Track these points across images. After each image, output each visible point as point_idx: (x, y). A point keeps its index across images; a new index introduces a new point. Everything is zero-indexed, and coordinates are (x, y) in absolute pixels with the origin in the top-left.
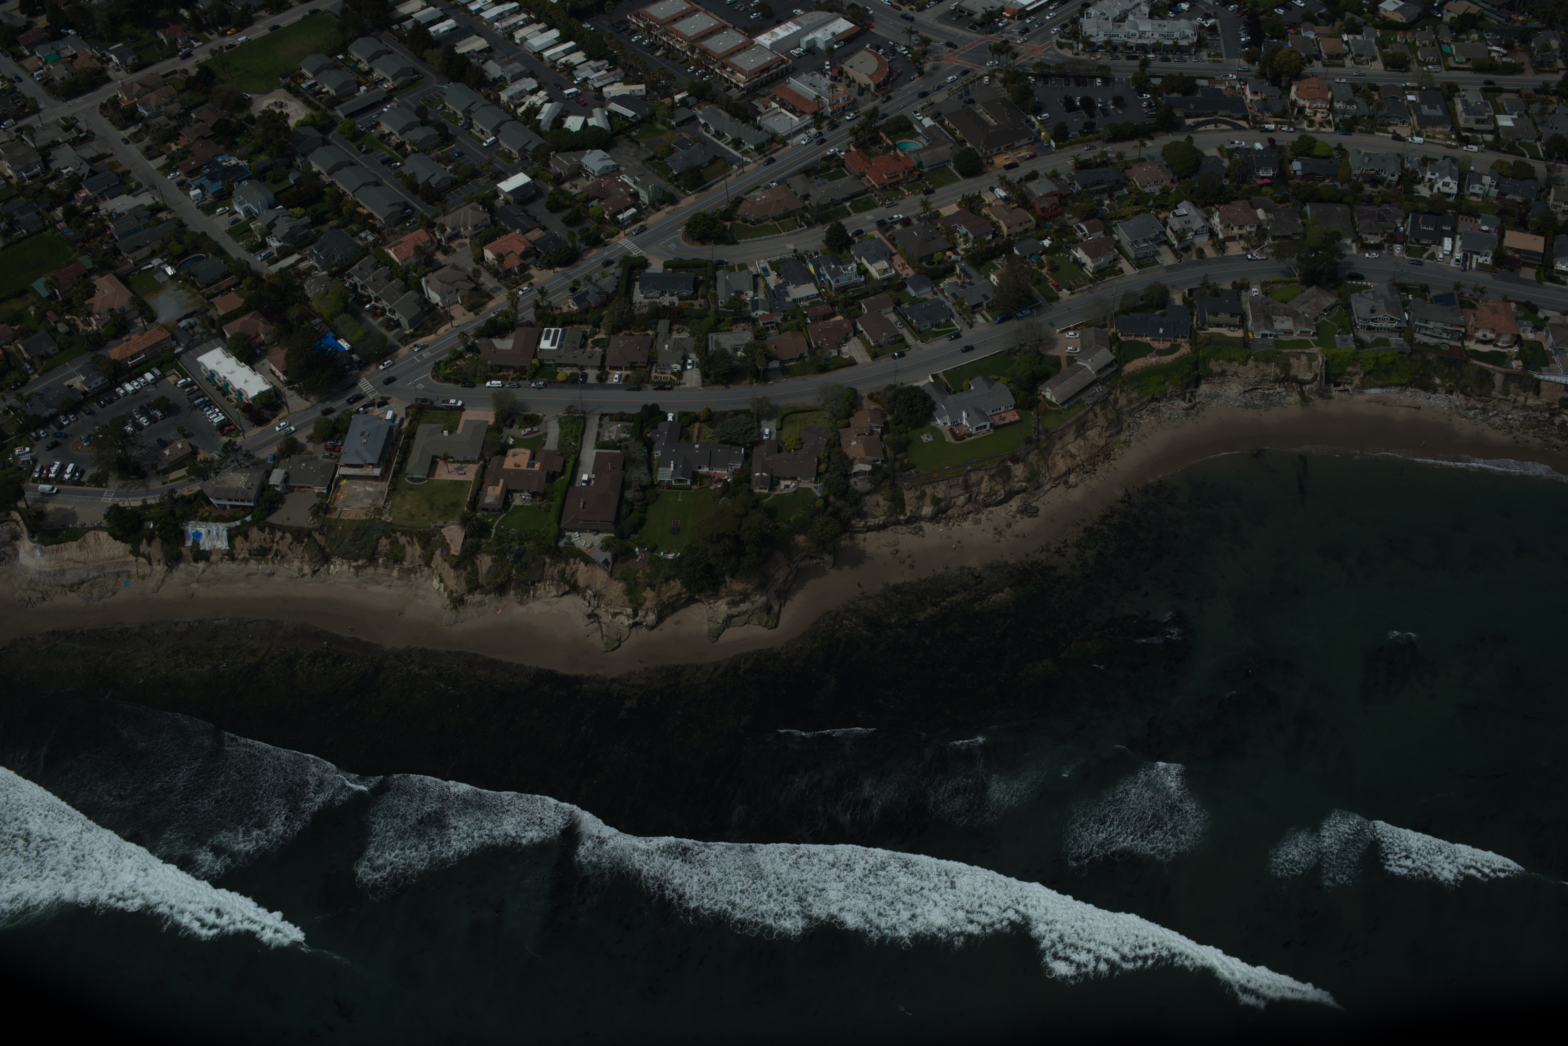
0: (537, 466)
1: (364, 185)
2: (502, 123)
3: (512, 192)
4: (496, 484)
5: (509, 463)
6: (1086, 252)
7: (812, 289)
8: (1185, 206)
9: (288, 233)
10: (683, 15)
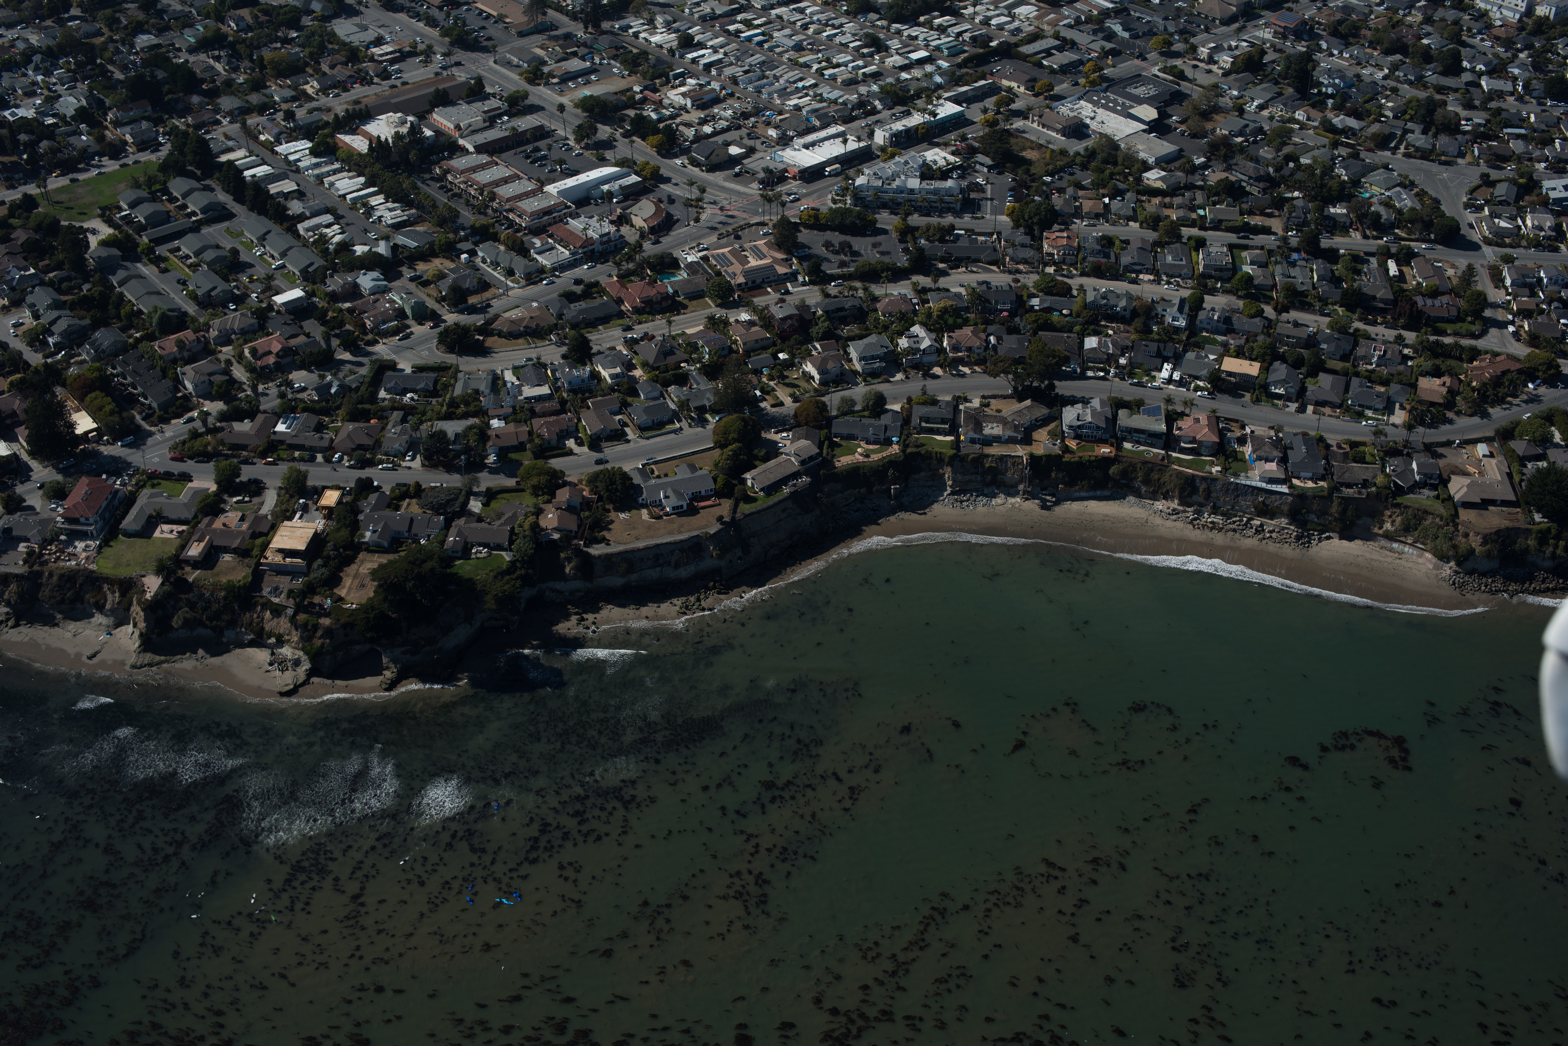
0: (245, 526)
1: (148, 293)
2: (290, 248)
3: (284, 304)
4: (200, 540)
5: (218, 524)
6: (814, 365)
7: (545, 390)
8: (917, 329)
9: (65, 330)
10: (483, 167)
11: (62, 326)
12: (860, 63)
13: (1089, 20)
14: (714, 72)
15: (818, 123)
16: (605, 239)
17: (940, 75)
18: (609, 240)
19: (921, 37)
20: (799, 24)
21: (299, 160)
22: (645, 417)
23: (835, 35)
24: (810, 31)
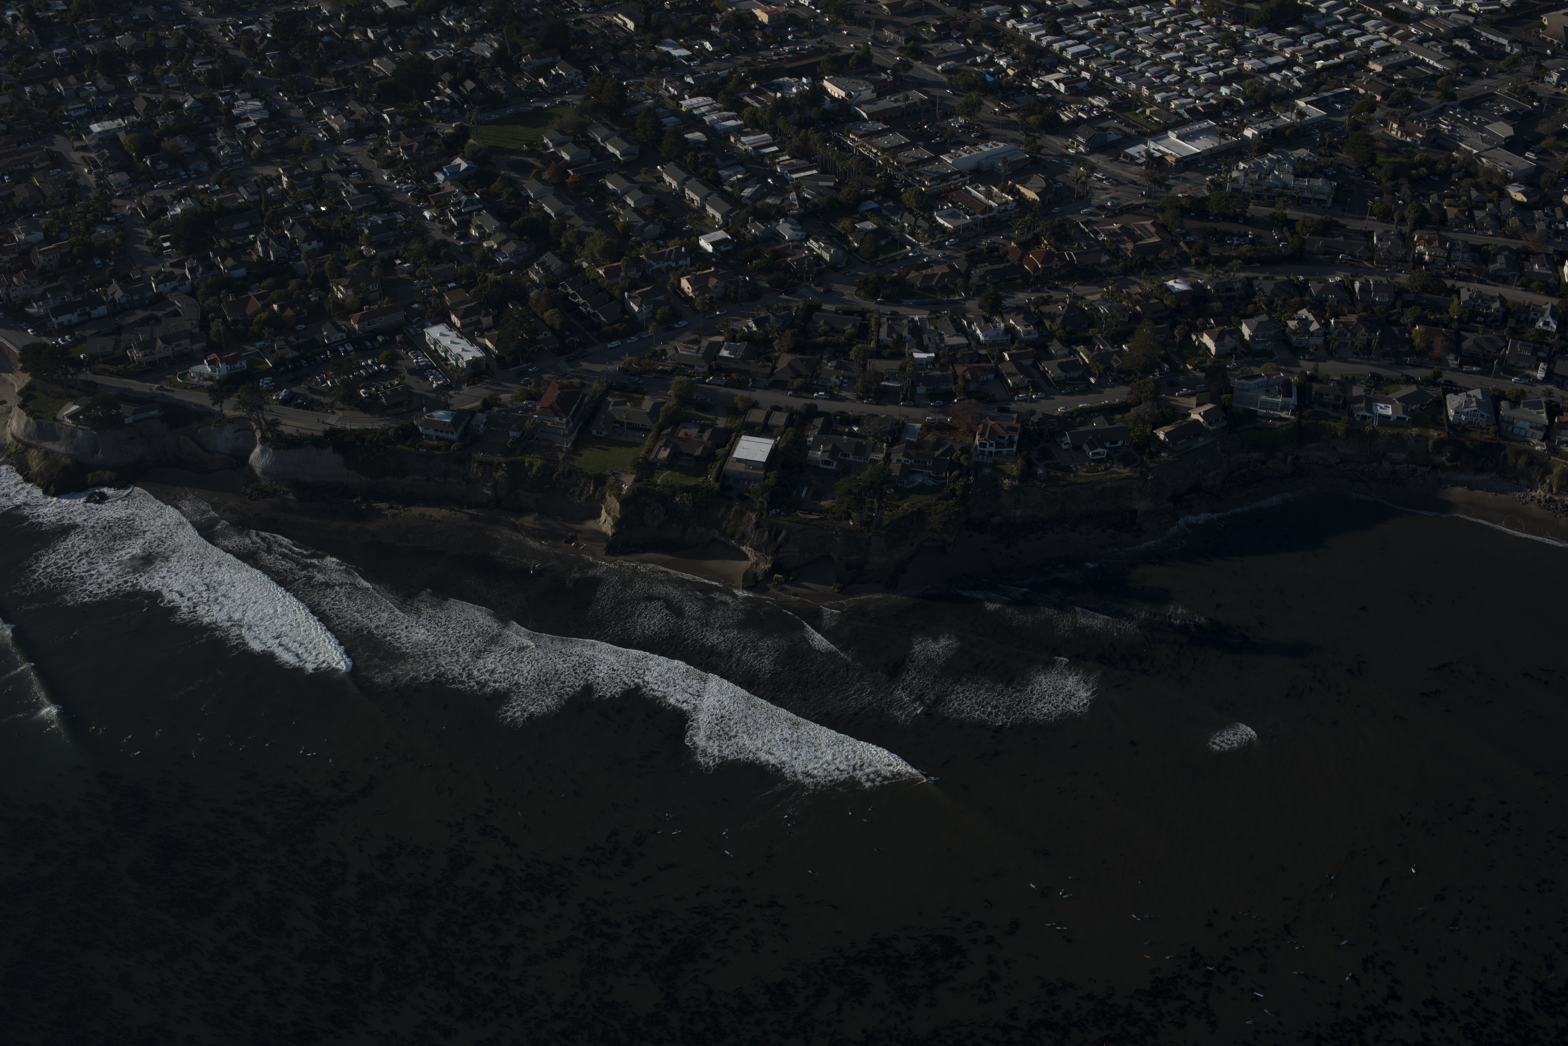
2: (710, 194)
5: (680, 433)
6: (1211, 337)
7: (963, 340)
8: (1304, 313)
9: (514, 251)
10: (879, 133)
11: (512, 246)
12: (1221, 64)
13: (1438, 38)
14: (1082, 62)
15: (1186, 116)
16: (1003, 208)
17: (1299, 80)
18: (1006, 210)
19: (1276, 44)
20: (1157, 23)
21: (704, 114)
22: (1059, 372)
23: (1193, 36)
24: (1169, 31)
